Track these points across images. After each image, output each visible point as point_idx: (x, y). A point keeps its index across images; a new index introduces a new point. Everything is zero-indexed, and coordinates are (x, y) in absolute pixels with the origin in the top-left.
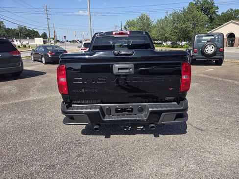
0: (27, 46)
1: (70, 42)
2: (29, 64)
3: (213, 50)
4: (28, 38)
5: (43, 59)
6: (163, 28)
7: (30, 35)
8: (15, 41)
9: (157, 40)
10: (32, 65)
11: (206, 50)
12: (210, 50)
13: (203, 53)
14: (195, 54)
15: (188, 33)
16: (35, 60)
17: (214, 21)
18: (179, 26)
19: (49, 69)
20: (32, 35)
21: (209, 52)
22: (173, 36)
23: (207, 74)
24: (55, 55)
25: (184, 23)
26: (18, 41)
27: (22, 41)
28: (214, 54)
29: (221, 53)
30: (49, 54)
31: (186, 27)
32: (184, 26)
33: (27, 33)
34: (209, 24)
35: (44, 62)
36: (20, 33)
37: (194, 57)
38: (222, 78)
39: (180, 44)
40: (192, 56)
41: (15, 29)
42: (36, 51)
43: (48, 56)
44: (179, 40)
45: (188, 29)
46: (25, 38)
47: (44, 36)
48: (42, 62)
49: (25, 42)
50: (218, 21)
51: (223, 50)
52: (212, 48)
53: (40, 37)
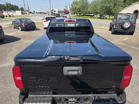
0: (11, 16)
1: (38, 13)
2: (11, 31)
3: (129, 25)
4: (12, 10)
5: (20, 27)
6: (95, 6)
7: (13, 8)
8: (4, 12)
9: (91, 13)
10: (13, 32)
11: (124, 25)
12: (127, 25)
13: (122, 27)
14: (117, 28)
15: (111, 10)
16: (14, 28)
17: (126, 2)
18: (105, 5)
19: (23, 35)
20: (14, 8)
21: (126, 27)
22: (101, 11)
23: (125, 43)
24: (27, 25)
25: (109, 4)
26: (6, 12)
27: (8, 13)
28: (129, 28)
29: (134, 27)
30: (23, 25)
31: (110, 6)
32: (108, 5)
33: (11, 7)
34: (123, 4)
35: (20, 30)
36: (7, 7)
37: (116, 30)
38: (135, 46)
39: (105, 16)
40: (115, 29)
41: (4, 5)
42: (15, 22)
43: (23, 26)
44: (105, 14)
45: (111, 7)
46: (10, 10)
47: (22, 9)
48: (19, 29)
49: (10, 13)
50: (128, 2)
51: (135, 25)
52: (128, 24)
53: (19, 10)
